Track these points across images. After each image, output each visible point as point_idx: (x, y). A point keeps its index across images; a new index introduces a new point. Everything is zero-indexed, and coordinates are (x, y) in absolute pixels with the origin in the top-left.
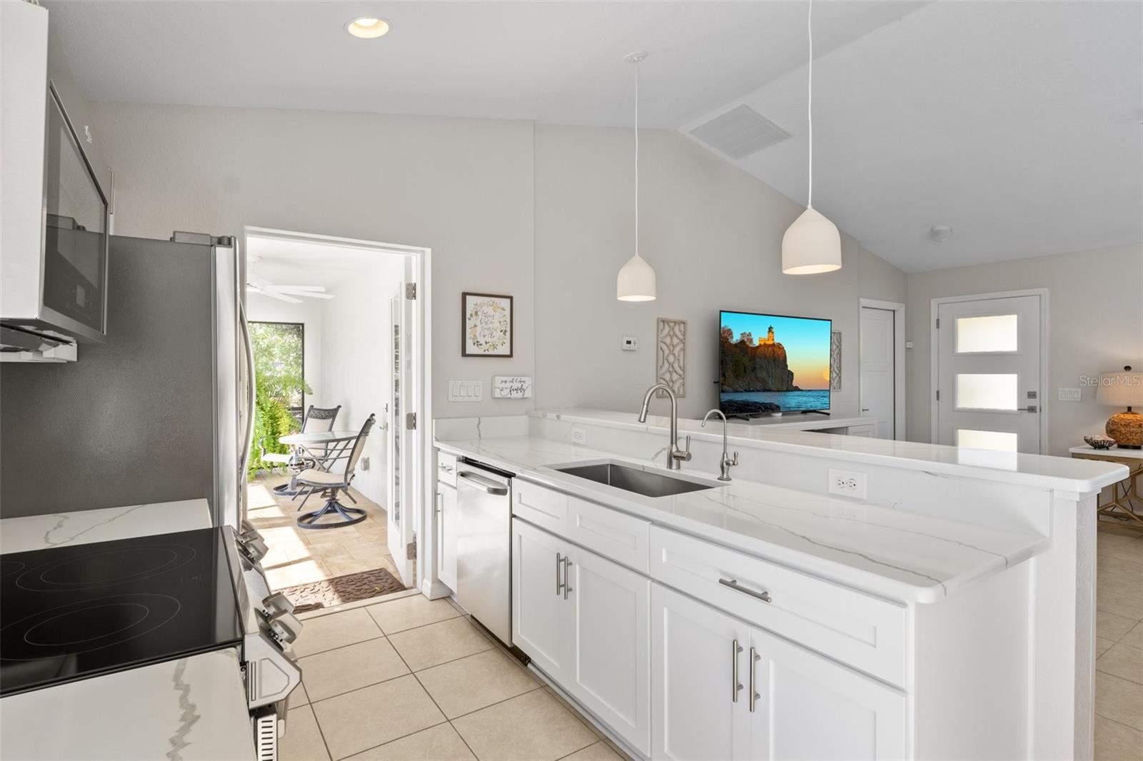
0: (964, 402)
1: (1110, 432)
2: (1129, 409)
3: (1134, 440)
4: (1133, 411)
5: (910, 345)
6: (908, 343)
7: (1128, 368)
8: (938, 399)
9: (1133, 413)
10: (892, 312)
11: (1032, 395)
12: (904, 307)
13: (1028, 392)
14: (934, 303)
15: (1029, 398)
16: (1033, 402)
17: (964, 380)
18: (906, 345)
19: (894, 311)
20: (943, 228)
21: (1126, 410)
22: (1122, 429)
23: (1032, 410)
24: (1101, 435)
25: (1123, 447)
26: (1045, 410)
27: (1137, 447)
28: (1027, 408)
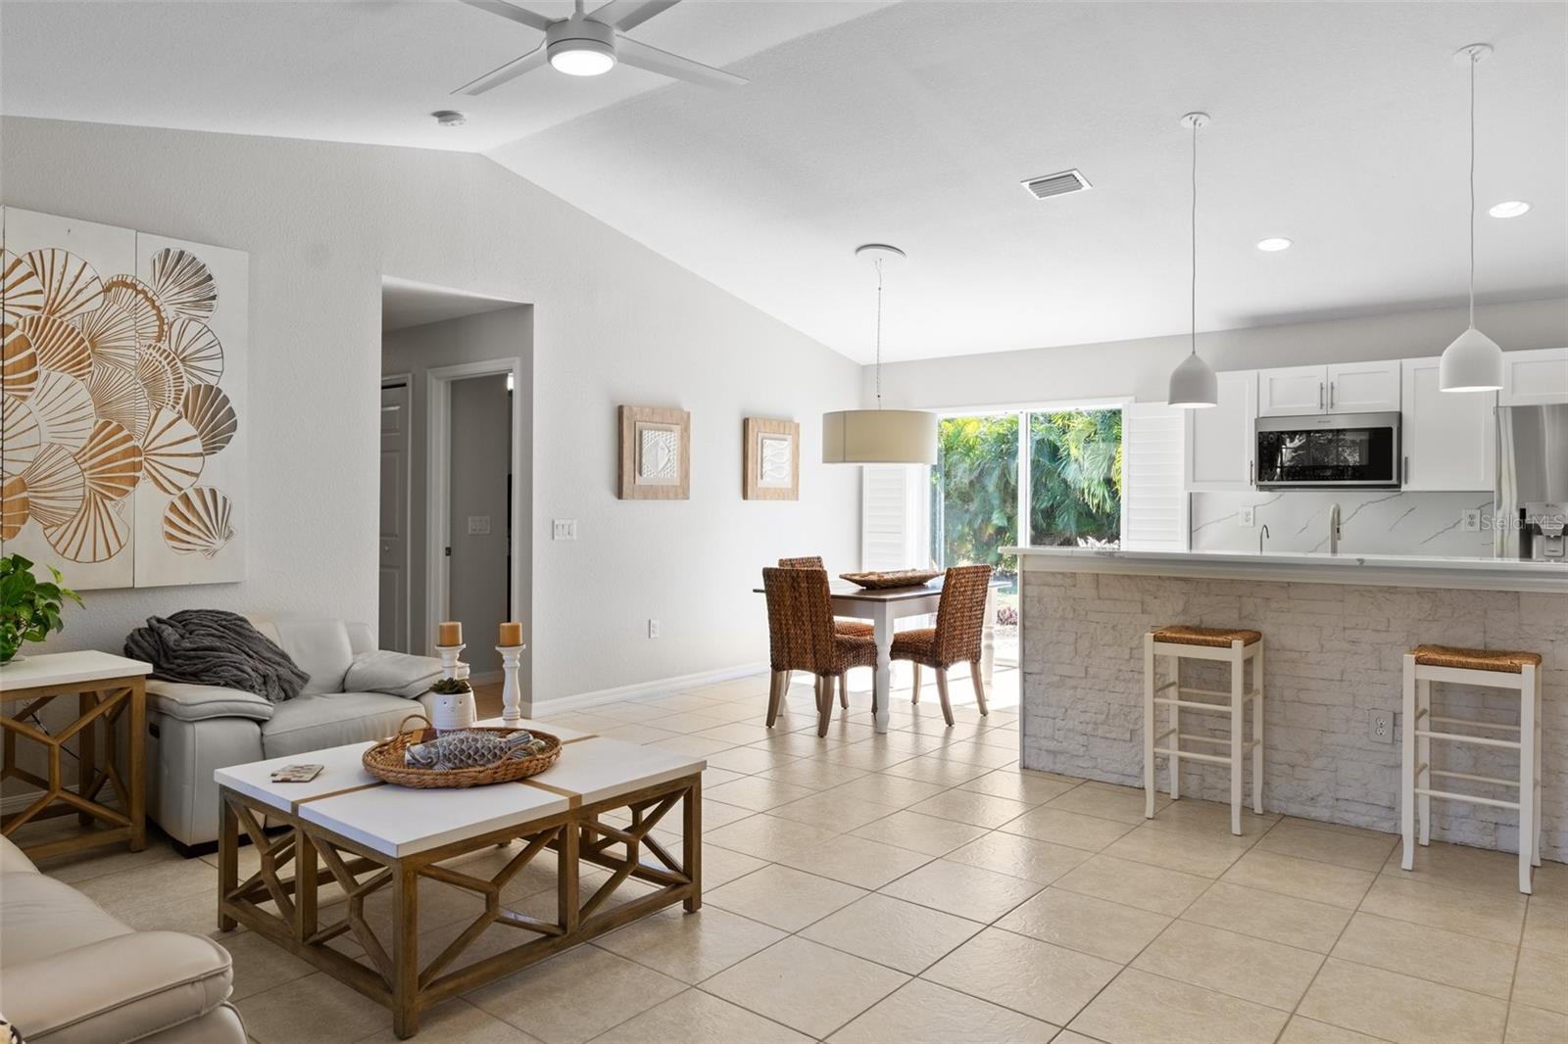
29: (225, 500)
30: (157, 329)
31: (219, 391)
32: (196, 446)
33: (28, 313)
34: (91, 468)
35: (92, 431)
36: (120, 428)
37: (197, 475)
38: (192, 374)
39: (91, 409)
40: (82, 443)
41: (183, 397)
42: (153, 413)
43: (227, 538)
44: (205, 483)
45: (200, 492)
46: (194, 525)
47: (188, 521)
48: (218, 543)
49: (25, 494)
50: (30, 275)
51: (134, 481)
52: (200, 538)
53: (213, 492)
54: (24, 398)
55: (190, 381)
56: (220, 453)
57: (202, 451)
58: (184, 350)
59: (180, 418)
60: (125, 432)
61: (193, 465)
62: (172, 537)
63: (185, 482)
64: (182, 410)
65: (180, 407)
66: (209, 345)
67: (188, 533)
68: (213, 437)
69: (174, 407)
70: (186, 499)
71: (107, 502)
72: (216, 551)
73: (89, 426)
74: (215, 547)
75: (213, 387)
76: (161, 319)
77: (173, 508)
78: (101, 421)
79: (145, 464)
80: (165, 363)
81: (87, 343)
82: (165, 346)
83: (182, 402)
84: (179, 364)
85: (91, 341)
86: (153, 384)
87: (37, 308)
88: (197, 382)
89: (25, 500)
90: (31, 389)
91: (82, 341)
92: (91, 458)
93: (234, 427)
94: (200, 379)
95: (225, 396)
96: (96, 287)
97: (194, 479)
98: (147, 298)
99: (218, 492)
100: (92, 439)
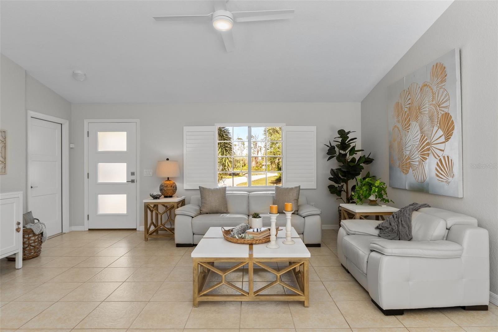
0: (101, 180)
1: (161, 190)
2: (168, 178)
3: (169, 194)
4: (170, 179)
5: (72, 146)
6: (71, 145)
7: (168, 159)
8: (88, 178)
9: (170, 181)
10: (61, 125)
11: (133, 174)
12: (67, 122)
13: (131, 172)
14: (86, 122)
15: (131, 175)
16: (133, 178)
17: (102, 166)
18: (69, 146)
19: (62, 124)
20: (79, 72)
21: (167, 179)
22: (165, 188)
23: (133, 181)
24: (157, 192)
25: (166, 197)
26: (138, 181)
27: (171, 197)
28: (131, 181)
29: (451, 160)
30: (432, 97)
31: (449, 114)
32: (443, 139)
33: (408, 106)
34: (420, 151)
35: (419, 139)
36: (425, 136)
37: (443, 151)
38: (442, 110)
39: (419, 131)
40: (418, 143)
41: (439, 120)
42: (432, 128)
43: (453, 177)
44: (446, 154)
45: (444, 157)
46: (443, 172)
47: (442, 170)
48: (450, 179)
49: (409, 161)
50: (409, 94)
51: (428, 154)
52: (445, 177)
53: (448, 157)
54: (408, 132)
55: (441, 113)
56: (450, 140)
57: (444, 141)
58: (439, 102)
59: (438, 129)
60: (426, 138)
61: (441, 147)
62: (437, 176)
63: (440, 153)
64: (439, 125)
65: (438, 125)
66: (446, 96)
67: (442, 175)
68: (448, 134)
69: (437, 125)
70: (440, 160)
71: (423, 162)
72: (449, 182)
73: (419, 137)
74: (449, 181)
75: (447, 113)
76: (433, 92)
77: (438, 164)
78: (421, 135)
79: (431, 148)
80: (434, 109)
81: (418, 110)
82: (434, 103)
83: (439, 122)
84: (438, 108)
85: (419, 109)
86: (431, 118)
87: (409, 104)
88: (443, 113)
89: (409, 162)
90: (409, 129)
91: (417, 109)
92: (420, 147)
93: (453, 129)
94: (443, 111)
95: (451, 115)
96: (419, 90)
97: (442, 152)
98: (430, 87)
99: (449, 157)
100: (420, 141)
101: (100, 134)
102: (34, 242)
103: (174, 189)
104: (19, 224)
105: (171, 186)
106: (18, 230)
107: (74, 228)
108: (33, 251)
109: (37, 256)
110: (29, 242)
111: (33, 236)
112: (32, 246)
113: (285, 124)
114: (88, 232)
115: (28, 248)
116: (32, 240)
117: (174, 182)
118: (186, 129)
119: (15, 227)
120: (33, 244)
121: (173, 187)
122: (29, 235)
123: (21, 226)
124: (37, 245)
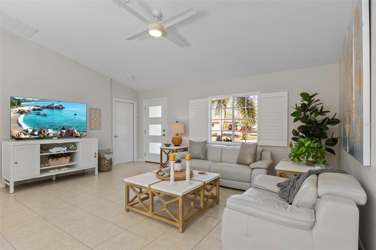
0: (150, 133)
1: (173, 141)
3: (176, 144)
4: (178, 135)
5: (139, 115)
7: (177, 122)
8: (145, 133)
9: (178, 136)
10: (133, 104)
12: (136, 102)
13: (164, 130)
14: (144, 101)
16: (164, 133)
17: (151, 126)
18: (137, 115)
20: (134, 75)
21: (176, 135)
23: (164, 135)
24: (170, 142)
25: (175, 146)
26: (167, 135)
27: (179, 146)
28: (163, 135)
101: (151, 108)
102: (107, 164)
103: (181, 140)
104: (95, 153)
105: (177, 139)
106: (95, 157)
107: (140, 160)
108: (106, 168)
109: (110, 171)
110: (105, 163)
111: (106, 161)
112: (106, 166)
113: (259, 92)
114: (145, 162)
115: (104, 166)
116: (106, 162)
117: (180, 136)
118: (191, 101)
119: (94, 155)
120: (106, 165)
121: (179, 140)
122: (104, 160)
123: (97, 155)
124: (109, 165)
